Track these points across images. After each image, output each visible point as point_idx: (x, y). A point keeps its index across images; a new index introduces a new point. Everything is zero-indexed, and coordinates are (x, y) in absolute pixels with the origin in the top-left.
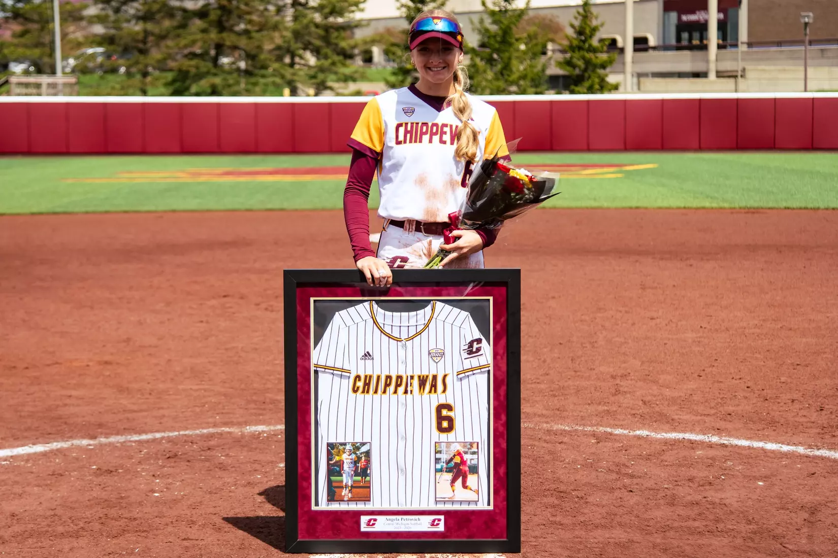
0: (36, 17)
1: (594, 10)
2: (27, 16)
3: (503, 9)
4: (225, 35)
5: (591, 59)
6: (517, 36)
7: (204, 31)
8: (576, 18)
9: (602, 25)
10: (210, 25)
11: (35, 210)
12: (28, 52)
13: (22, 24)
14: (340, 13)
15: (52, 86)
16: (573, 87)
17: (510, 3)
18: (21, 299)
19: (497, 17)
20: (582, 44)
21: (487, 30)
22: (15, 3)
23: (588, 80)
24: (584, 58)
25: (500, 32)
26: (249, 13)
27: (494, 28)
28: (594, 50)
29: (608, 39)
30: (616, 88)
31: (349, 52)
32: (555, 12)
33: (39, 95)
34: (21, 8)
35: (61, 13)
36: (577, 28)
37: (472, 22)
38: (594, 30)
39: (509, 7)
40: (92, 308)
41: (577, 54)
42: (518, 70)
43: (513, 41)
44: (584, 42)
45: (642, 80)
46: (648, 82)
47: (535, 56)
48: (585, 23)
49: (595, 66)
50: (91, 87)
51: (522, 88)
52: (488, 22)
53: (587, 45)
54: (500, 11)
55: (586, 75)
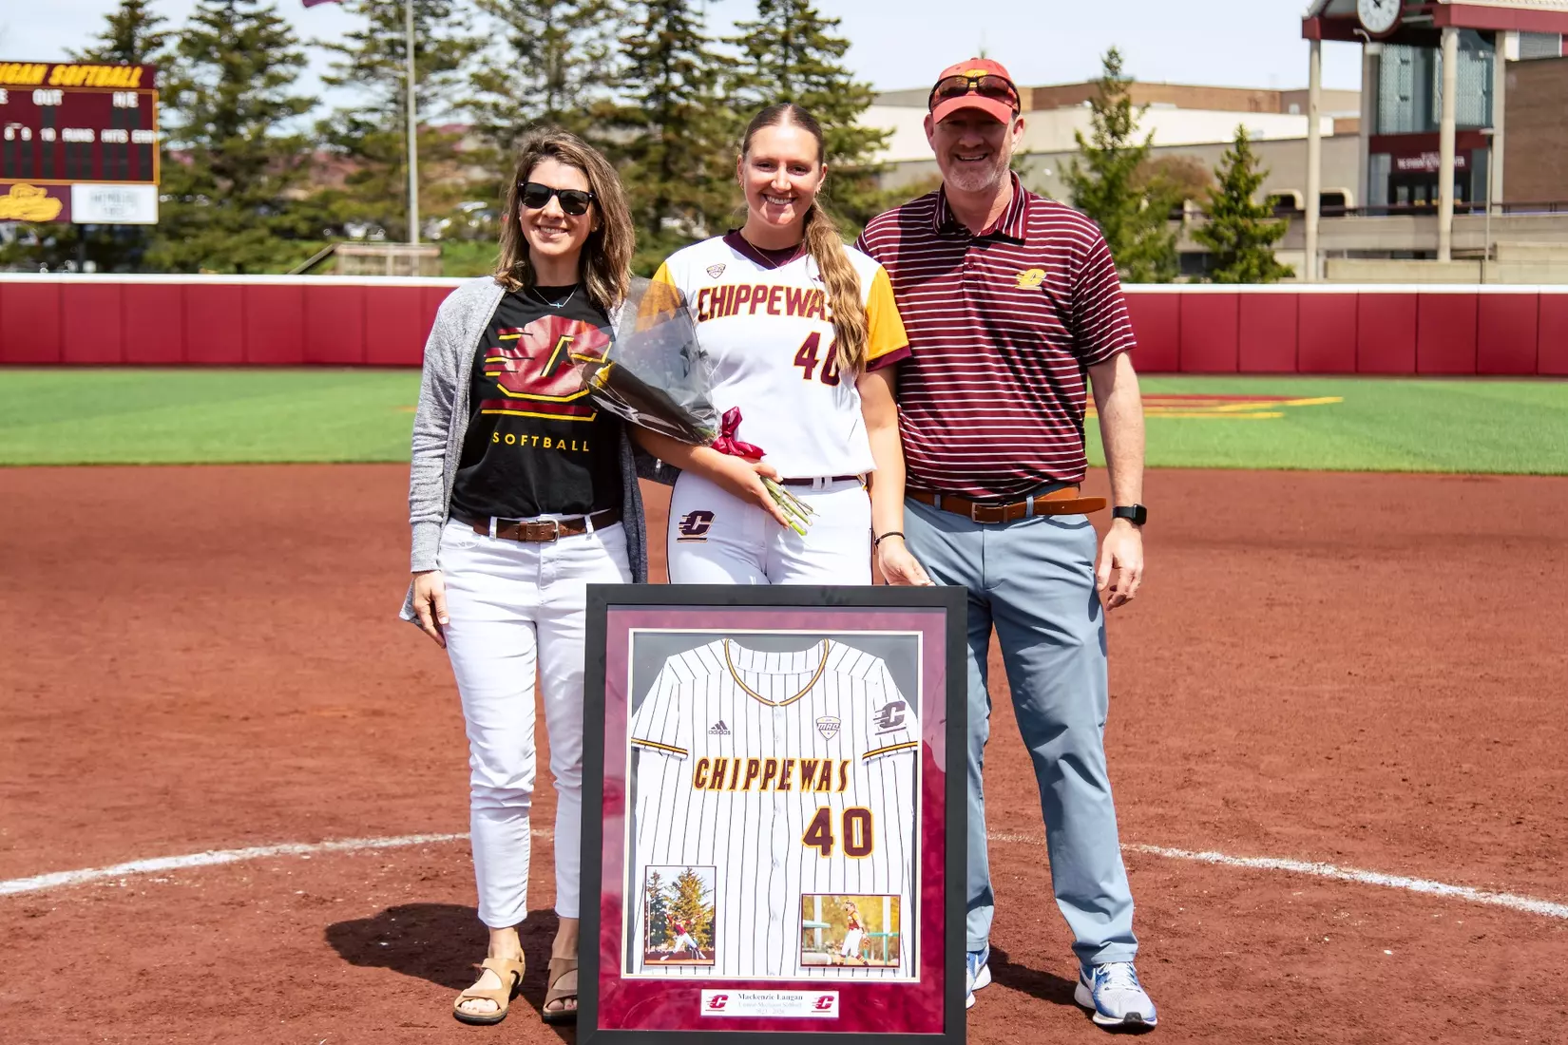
0: (381, 154)
1: (1253, 150)
2: (368, 151)
3: (1109, 148)
4: (670, 185)
5: (1246, 227)
6: (1130, 190)
7: (639, 178)
8: (1224, 163)
9: (1266, 174)
10: (650, 170)
11: (342, 456)
12: (365, 208)
13: (359, 163)
14: (852, 152)
15: (403, 260)
16: (1217, 272)
17: (1120, 139)
18: (273, 602)
19: (1100, 159)
20: (1233, 204)
21: (1083, 181)
22: (350, 131)
23: (1241, 261)
24: (1235, 226)
25: (1104, 184)
26: (710, 152)
27: (1094, 178)
28: (1251, 214)
29: (1275, 197)
30: (1288, 274)
31: (864, 211)
32: (1195, 152)
33: (382, 273)
34: (360, 139)
35: (419, 147)
36: (1226, 179)
37: (1060, 168)
38: (1253, 182)
39: (1119, 144)
40: (380, 619)
41: (1226, 220)
42: (1131, 244)
43: (1125, 197)
44: (1237, 200)
45: (1330, 261)
46: (1339, 265)
47: (1159, 222)
48: (1239, 172)
49: (1254, 240)
50: (461, 261)
51: (1136, 273)
52: (1084, 166)
53: (1241, 206)
54: (1105, 150)
55: (1239, 253)
